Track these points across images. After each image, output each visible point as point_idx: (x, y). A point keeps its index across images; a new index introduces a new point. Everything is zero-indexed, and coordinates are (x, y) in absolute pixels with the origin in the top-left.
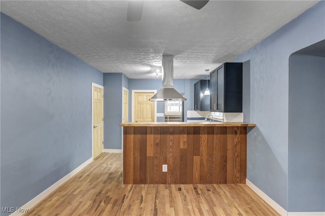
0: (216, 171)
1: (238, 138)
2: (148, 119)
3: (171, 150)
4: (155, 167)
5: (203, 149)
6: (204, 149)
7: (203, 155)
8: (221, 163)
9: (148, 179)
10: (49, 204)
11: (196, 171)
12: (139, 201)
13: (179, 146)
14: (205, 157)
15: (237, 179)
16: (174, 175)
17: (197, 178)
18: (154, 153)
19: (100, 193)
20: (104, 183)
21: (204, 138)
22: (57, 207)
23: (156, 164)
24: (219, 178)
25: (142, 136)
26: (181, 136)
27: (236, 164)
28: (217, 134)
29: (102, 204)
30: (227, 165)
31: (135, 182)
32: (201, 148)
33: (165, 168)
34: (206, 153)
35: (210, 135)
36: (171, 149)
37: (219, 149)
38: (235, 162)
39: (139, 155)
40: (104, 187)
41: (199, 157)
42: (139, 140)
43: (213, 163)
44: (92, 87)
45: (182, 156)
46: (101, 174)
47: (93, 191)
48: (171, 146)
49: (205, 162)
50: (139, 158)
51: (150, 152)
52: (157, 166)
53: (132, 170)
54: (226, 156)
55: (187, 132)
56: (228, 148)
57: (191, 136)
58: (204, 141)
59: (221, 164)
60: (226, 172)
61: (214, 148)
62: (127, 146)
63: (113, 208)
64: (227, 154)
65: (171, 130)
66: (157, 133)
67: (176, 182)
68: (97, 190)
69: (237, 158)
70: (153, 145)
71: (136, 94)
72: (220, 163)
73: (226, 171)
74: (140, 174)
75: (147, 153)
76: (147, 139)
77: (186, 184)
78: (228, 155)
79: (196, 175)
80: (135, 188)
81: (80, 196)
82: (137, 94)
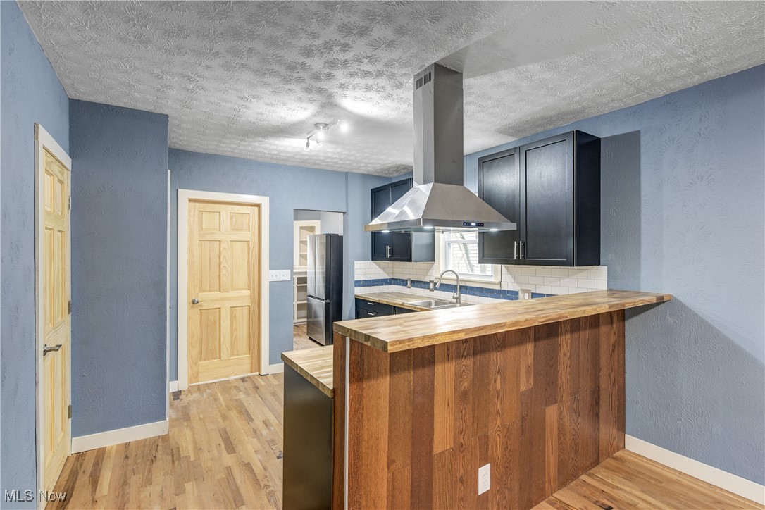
1: (615, 334)
2: (236, 290)
3: (499, 406)
4: (459, 484)
5: (564, 381)
6: (564, 378)
7: (563, 399)
8: (592, 409)
11: (551, 452)
13: (518, 387)
14: (566, 403)
15: (614, 441)
18: (455, 434)
21: (565, 345)
23: (462, 472)
24: (589, 453)
26: (522, 348)
27: (612, 402)
28: (586, 329)
32: (559, 379)
33: (484, 479)
34: (569, 389)
36: (499, 402)
37: (588, 370)
38: (611, 399)
39: (409, 461)
41: (556, 407)
42: (410, 393)
45: (523, 418)
48: (499, 392)
49: (566, 419)
50: (408, 474)
51: (443, 439)
52: (462, 482)
55: (535, 333)
56: (602, 364)
58: (565, 355)
59: (591, 412)
61: (581, 370)
62: (366, 437)
64: (600, 379)
66: (465, 353)
69: (614, 386)
70: (452, 405)
71: (193, 204)
76: (435, 384)
79: (551, 465)
82: (197, 204)
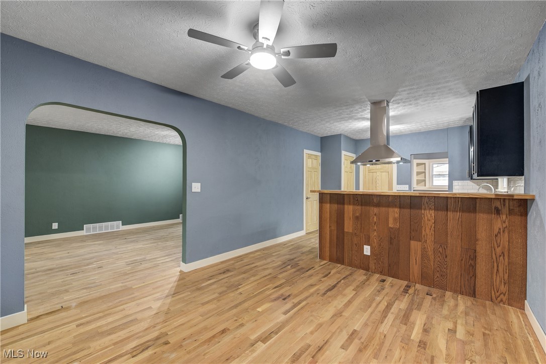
0: (452, 271)
1: (505, 222)
3: (375, 227)
4: (355, 246)
5: (428, 233)
6: (428, 231)
7: (427, 242)
8: (464, 260)
9: (346, 260)
10: (253, 255)
11: (415, 263)
12: (323, 275)
13: (388, 223)
14: (430, 246)
15: (502, 296)
16: (380, 262)
17: (416, 275)
18: (353, 229)
19: (293, 259)
20: (302, 253)
21: (429, 216)
22: (256, 259)
23: (356, 242)
24: (459, 284)
25: (339, 206)
26: (391, 210)
27: (498, 267)
28: (455, 211)
29: (289, 267)
30: (477, 266)
31: (331, 260)
32: (423, 231)
33: (367, 250)
34: (433, 239)
35: (440, 213)
37: (458, 236)
38: (495, 264)
39: (336, 229)
40: (300, 256)
41: (419, 243)
42: (336, 210)
43: (446, 257)
44: (305, 154)
45: (391, 238)
46: (303, 247)
47: (288, 257)
48: (375, 223)
49: (430, 253)
50: (335, 232)
51: (349, 227)
53: (328, 245)
54: (475, 251)
55: (400, 204)
56: (479, 236)
57: (407, 211)
58: (430, 220)
59: (463, 262)
60: (473, 278)
61: (449, 233)
63: (295, 272)
64: (477, 246)
65: (375, 201)
66: (357, 204)
67: (383, 272)
68: (292, 257)
69: (502, 257)
70: (351, 219)
72: (462, 260)
73: (475, 275)
74: (337, 251)
75: (345, 228)
76: (345, 210)
77: (398, 279)
78: (478, 249)
79: (415, 269)
80: (329, 265)
81: (276, 257)
